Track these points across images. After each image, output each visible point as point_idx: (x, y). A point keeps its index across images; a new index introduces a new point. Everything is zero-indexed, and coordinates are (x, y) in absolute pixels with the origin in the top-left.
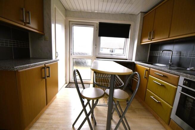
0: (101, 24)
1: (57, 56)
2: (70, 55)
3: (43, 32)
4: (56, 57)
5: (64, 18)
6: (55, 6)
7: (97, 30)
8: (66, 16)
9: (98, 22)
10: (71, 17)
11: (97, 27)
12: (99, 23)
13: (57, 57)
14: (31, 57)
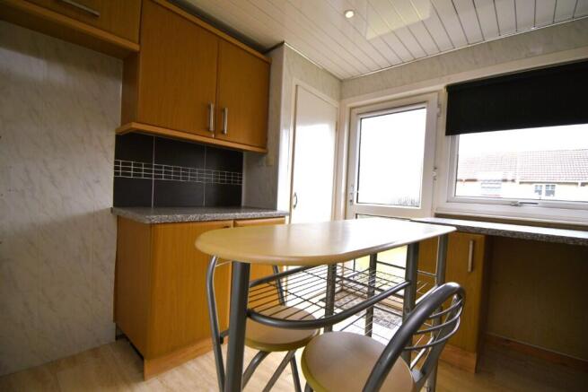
0: (453, 91)
1: (294, 203)
2: (349, 203)
3: (264, 146)
4: (292, 206)
5: (335, 104)
6: (296, 81)
7: (438, 116)
8: (341, 98)
9: (441, 87)
10: (354, 96)
11: (439, 105)
12: (444, 91)
13: (295, 206)
14: (243, 204)
